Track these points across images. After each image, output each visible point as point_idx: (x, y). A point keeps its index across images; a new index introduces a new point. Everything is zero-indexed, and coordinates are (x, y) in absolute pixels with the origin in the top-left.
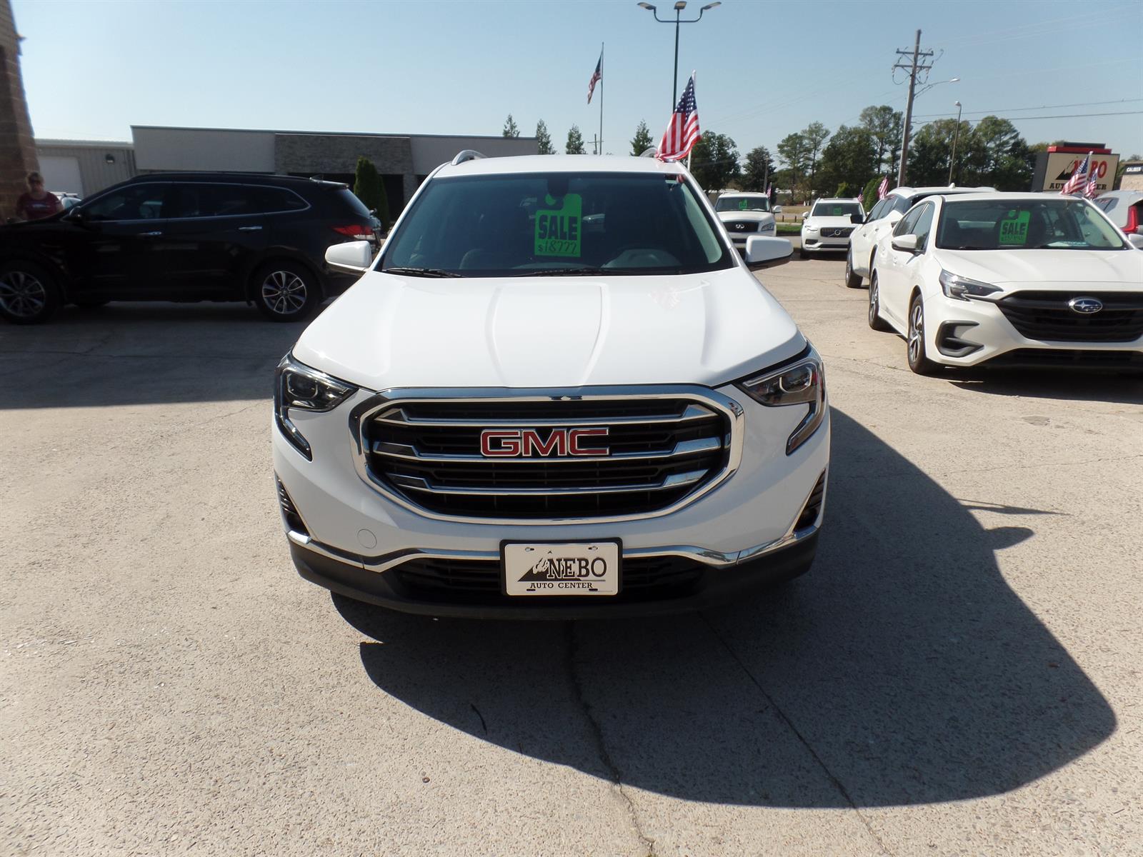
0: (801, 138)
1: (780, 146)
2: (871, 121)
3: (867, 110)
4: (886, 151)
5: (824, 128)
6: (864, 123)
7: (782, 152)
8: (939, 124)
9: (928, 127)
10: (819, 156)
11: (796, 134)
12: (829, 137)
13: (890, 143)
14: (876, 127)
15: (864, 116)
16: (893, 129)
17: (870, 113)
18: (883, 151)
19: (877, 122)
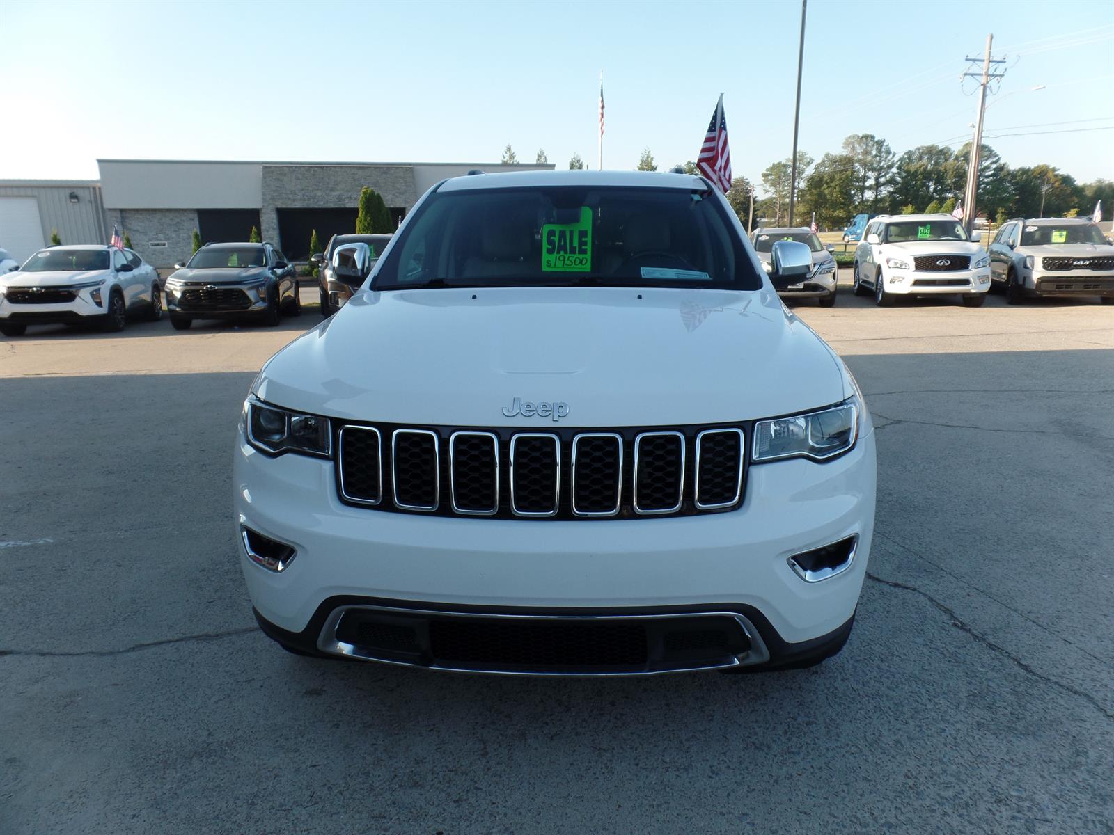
0: (785, 166)
1: (765, 176)
2: (853, 149)
3: (850, 137)
4: (869, 178)
5: (808, 156)
6: (846, 150)
7: (766, 181)
8: (921, 151)
9: (910, 154)
10: (802, 185)
11: (779, 163)
12: (813, 166)
13: (873, 170)
14: (859, 154)
15: (848, 143)
16: (876, 156)
17: (853, 140)
18: (865, 178)
19: (859, 150)
